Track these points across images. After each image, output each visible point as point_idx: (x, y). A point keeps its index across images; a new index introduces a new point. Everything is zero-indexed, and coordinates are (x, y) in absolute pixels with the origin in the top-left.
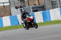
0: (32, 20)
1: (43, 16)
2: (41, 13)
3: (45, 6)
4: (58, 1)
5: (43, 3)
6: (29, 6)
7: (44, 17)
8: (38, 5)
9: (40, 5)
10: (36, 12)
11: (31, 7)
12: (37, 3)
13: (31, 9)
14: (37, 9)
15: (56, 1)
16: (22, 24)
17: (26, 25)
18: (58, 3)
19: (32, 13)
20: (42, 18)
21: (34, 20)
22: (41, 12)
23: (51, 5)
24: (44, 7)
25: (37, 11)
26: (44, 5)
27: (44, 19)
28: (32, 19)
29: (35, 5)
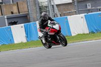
0: (58, 32)
1: (26, 31)
2: (22, 27)
3: (28, 14)
4: (50, 7)
5: (26, 9)
6: (2, 15)
7: (27, 33)
8: (17, 13)
9: (21, 14)
10: (14, 26)
11: (6, 17)
12: (15, 10)
13: (6, 20)
14: (16, 20)
15: (47, 7)
16: (40, 38)
17: (46, 40)
18: (50, 9)
19: (7, 26)
20: (25, 35)
21: (60, 31)
22: (23, 25)
23: (39, 13)
24: (27, 16)
25: (15, 23)
26: (26, 13)
27: (27, 37)
28: (58, 29)
29: (12, 13)
